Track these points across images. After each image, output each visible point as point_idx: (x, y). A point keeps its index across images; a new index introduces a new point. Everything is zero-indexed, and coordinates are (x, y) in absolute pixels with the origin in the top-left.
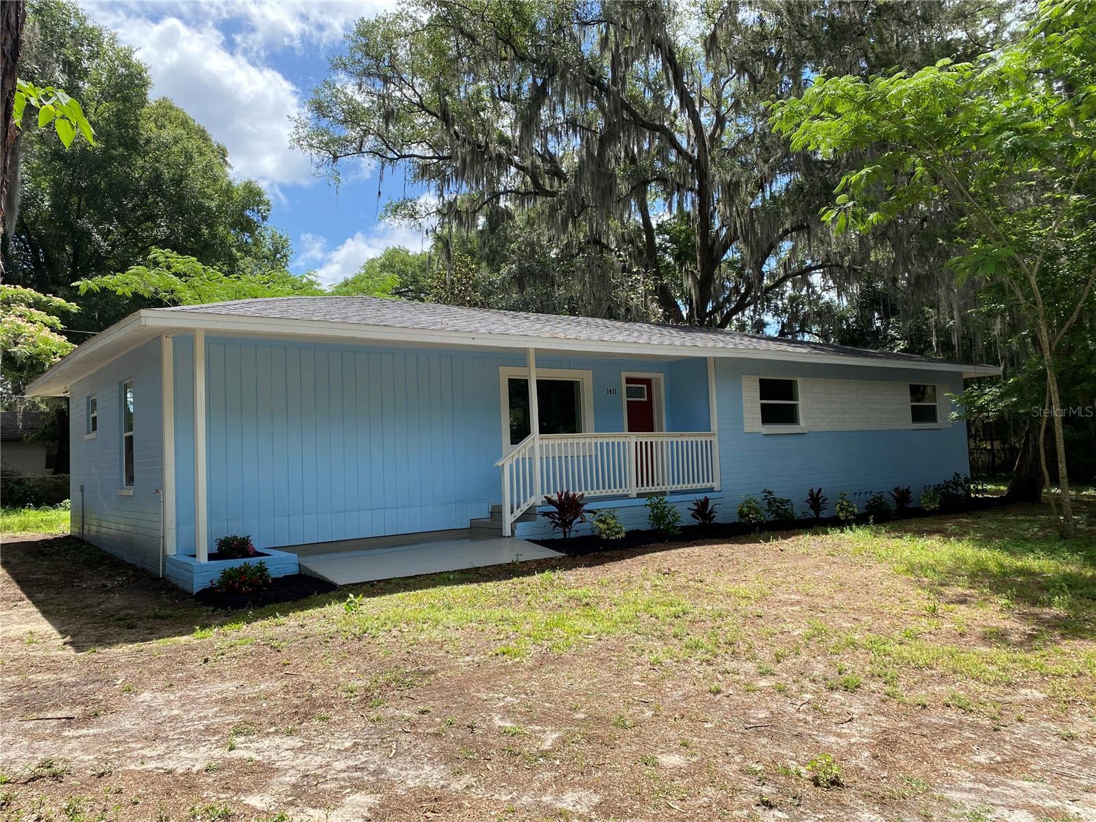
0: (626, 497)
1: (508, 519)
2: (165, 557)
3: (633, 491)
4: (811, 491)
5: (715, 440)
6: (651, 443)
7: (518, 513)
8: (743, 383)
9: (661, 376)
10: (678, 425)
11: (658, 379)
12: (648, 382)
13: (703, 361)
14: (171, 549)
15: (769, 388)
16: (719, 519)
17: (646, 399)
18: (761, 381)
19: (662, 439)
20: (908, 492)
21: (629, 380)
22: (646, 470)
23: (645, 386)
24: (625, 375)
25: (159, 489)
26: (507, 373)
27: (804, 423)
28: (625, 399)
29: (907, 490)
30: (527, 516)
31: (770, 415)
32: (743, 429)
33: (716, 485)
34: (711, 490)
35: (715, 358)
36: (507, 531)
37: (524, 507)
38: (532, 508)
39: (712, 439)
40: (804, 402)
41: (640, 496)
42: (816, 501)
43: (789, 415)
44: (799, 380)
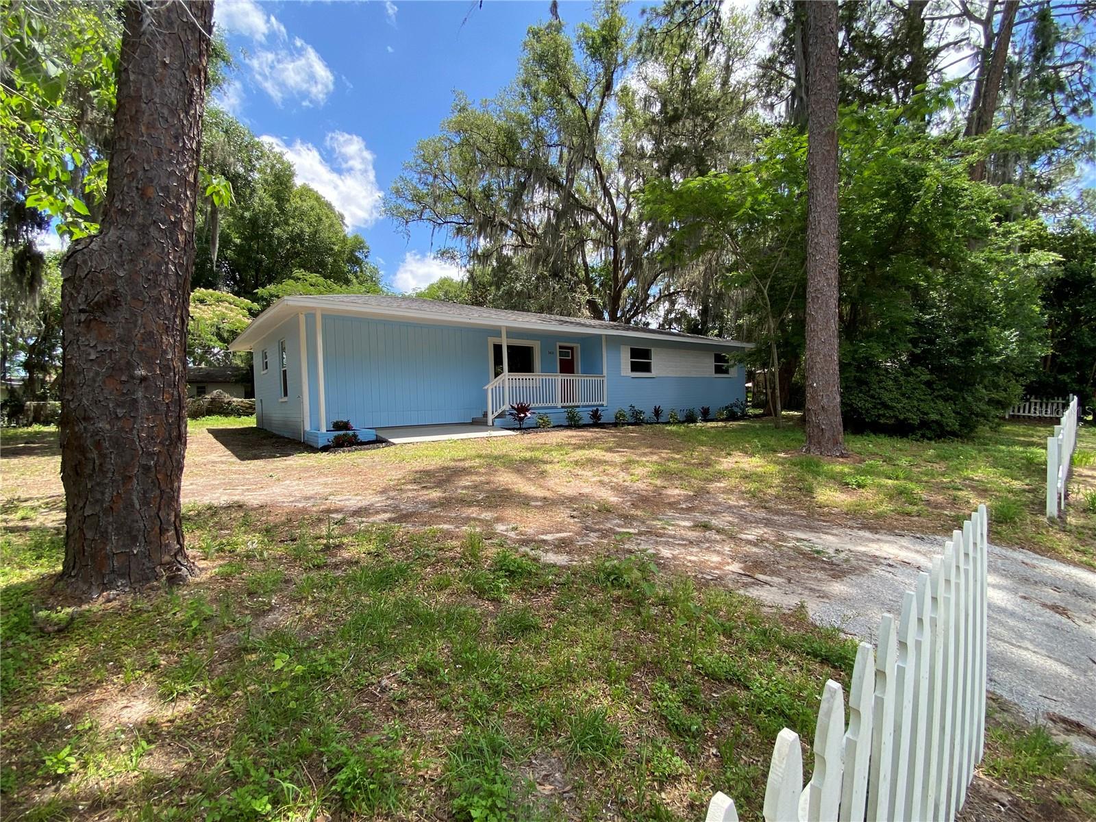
0: (556, 408)
1: (490, 417)
2: (304, 431)
3: (560, 405)
4: (655, 407)
5: (605, 379)
7: (496, 414)
8: (621, 350)
10: (586, 371)
12: (572, 349)
13: (600, 336)
14: (307, 428)
15: (635, 353)
16: (603, 420)
17: (570, 357)
18: (631, 349)
19: (577, 379)
20: (709, 409)
21: (561, 347)
22: (567, 393)
23: (570, 351)
24: (558, 344)
25: (300, 396)
26: (492, 341)
27: (654, 373)
28: (558, 358)
30: (501, 416)
31: (635, 367)
32: (621, 374)
33: (605, 403)
34: (602, 405)
35: (606, 335)
36: (490, 423)
37: (499, 411)
38: (504, 411)
39: (603, 379)
40: (656, 361)
41: (562, 407)
42: (657, 412)
43: (646, 368)
44: (653, 349)
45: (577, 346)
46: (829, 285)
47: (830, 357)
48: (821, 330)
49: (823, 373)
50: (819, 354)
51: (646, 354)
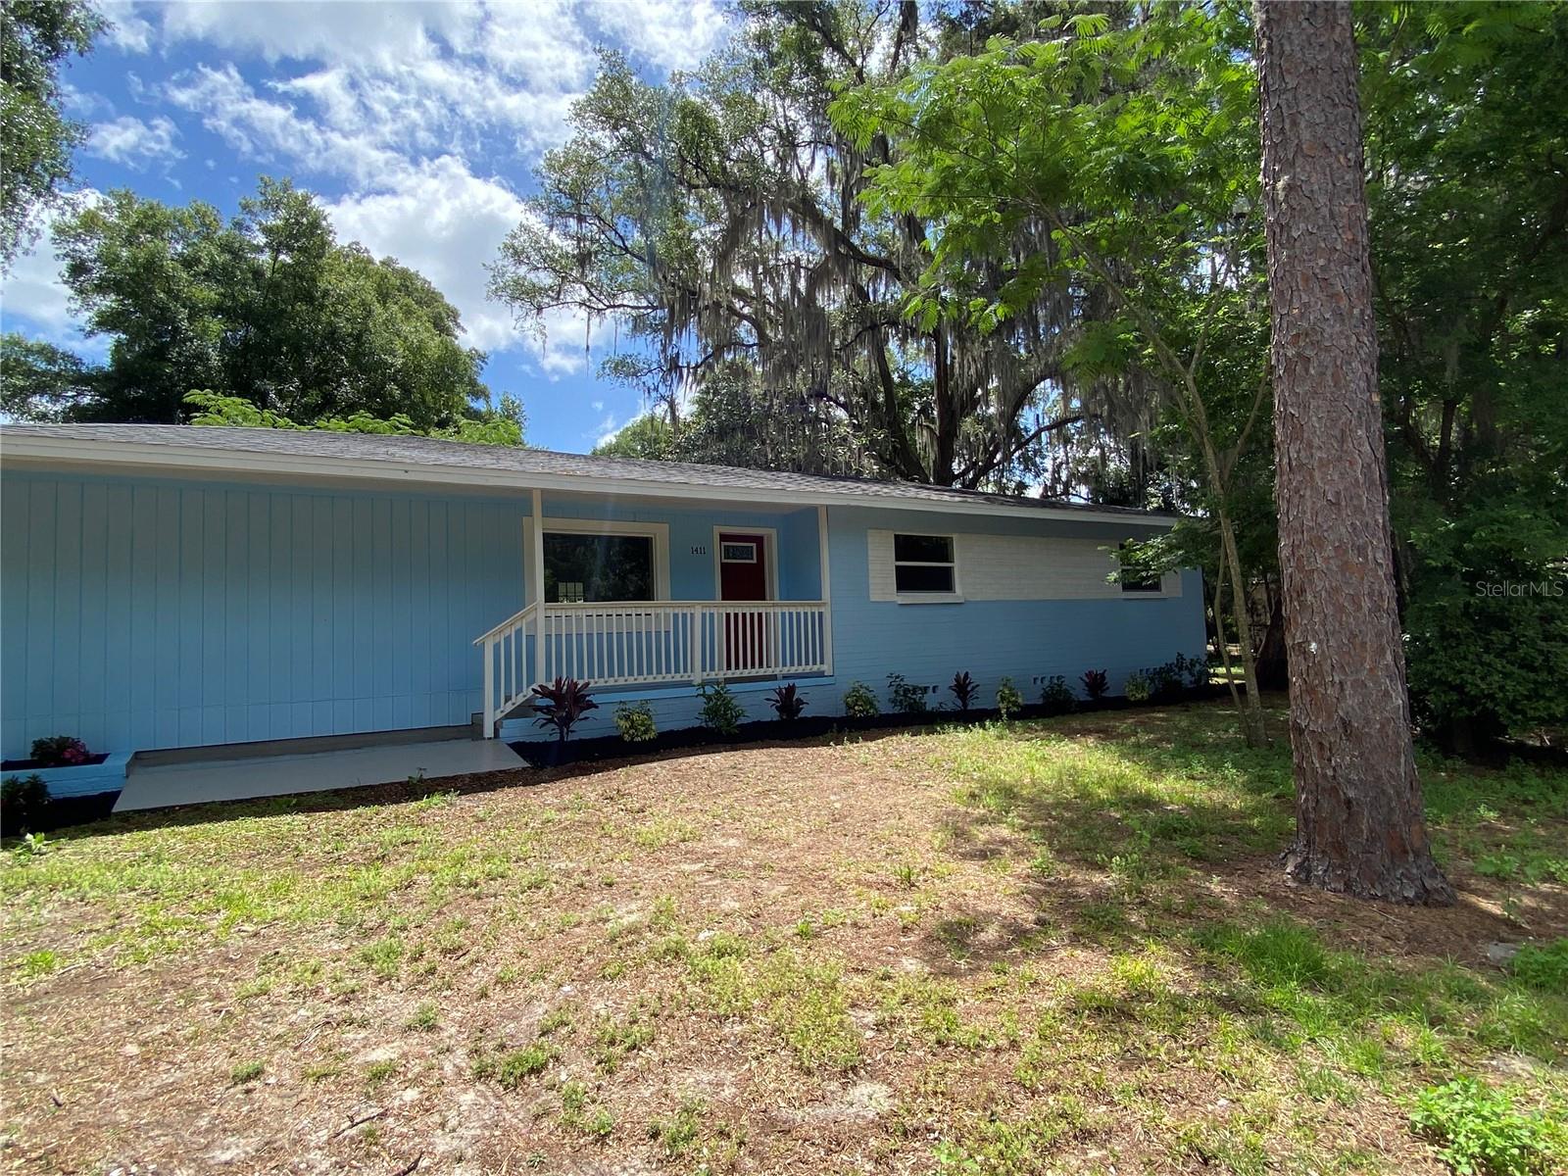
1: (490, 716)
4: (958, 675)
5: (827, 611)
6: (760, 615)
7: (507, 708)
8: (870, 539)
9: (773, 532)
10: (788, 595)
11: (770, 536)
12: (758, 540)
13: (813, 510)
15: (906, 547)
16: (806, 712)
17: (755, 561)
18: (896, 537)
19: (774, 610)
20: (1103, 676)
21: (724, 537)
22: (719, 649)
23: (754, 545)
24: (718, 530)
27: (960, 590)
28: (718, 559)
29: (1102, 675)
30: (518, 712)
31: (907, 580)
32: (868, 597)
33: (826, 668)
34: (818, 674)
35: (827, 506)
36: (489, 732)
37: (517, 700)
39: (822, 610)
40: (960, 565)
42: (962, 687)
43: (942, 581)
44: (955, 537)
45: (771, 534)
46: (1339, 316)
47: (1361, 550)
48: (1323, 463)
49: (1341, 609)
50: (1319, 543)
51: (940, 549)
